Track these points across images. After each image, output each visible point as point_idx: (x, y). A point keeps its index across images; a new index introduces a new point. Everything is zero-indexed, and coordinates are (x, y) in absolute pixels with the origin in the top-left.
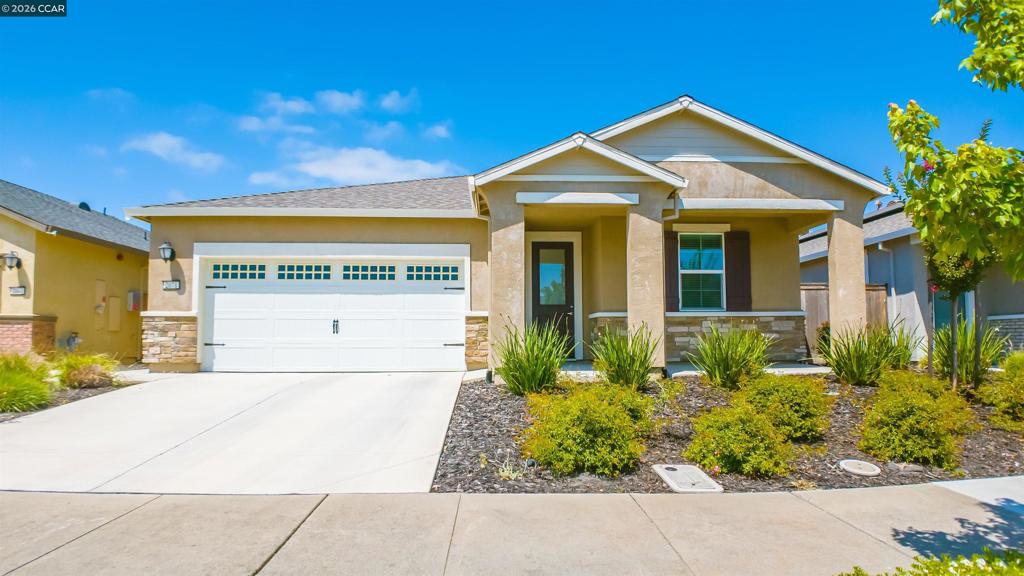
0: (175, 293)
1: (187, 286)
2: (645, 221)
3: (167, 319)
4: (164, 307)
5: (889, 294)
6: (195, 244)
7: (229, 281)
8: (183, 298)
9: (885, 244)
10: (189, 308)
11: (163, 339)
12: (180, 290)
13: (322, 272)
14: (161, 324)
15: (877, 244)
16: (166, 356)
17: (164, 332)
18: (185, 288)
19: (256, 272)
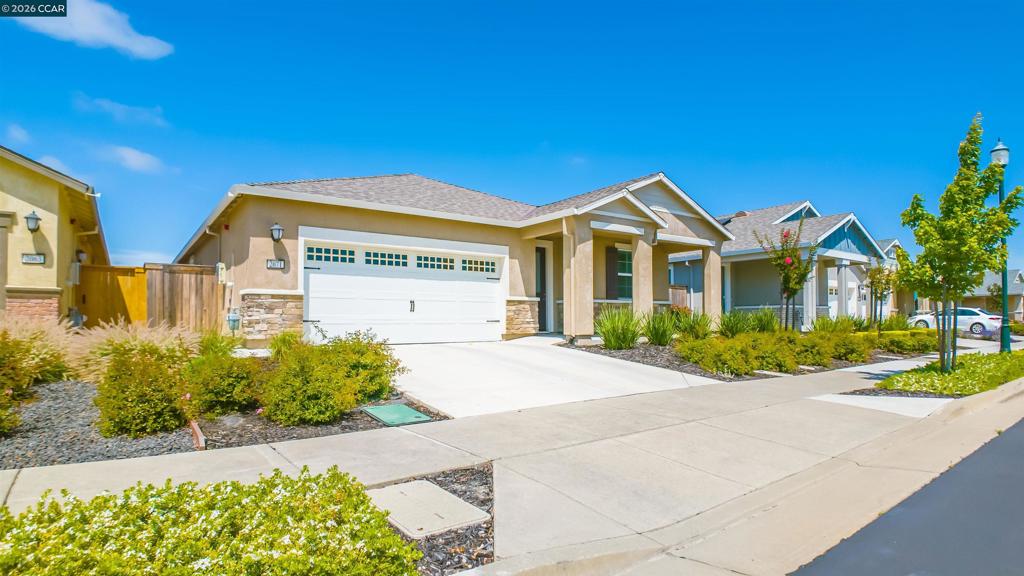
0: (280, 272)
1: (292, 266)
2: (646, 245)
3: (273, 296)
4: (268, 284)
5: (689, 292)
6: (300, 227)
7: (322, 264)
8: (287, 277)
9: (689, 262)
10: (295, 287)
11: (269, 316)
12: (285, 269)
13: (399, 260)
14: (268, 302)
15: (684, 262)
16: (273, 332)
17: (270, 309)
18: (289, 268)
19: (345, 256)
